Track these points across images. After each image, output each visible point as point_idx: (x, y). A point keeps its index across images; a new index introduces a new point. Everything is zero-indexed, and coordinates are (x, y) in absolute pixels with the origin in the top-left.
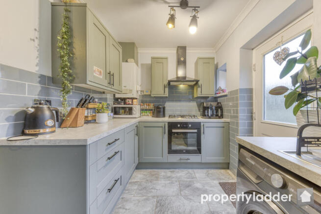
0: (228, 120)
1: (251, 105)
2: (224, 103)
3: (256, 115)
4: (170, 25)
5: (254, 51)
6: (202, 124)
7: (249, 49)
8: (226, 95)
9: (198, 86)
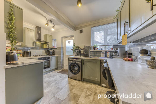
0: (57, 56)
1: (63, 51)
2: (56, 51)
3: (64, 54)
4: (47, 25)
5: (64, 39)
6: (51, 57)
7: (63, 38)
8: (57, 48)
9: (47, 44)
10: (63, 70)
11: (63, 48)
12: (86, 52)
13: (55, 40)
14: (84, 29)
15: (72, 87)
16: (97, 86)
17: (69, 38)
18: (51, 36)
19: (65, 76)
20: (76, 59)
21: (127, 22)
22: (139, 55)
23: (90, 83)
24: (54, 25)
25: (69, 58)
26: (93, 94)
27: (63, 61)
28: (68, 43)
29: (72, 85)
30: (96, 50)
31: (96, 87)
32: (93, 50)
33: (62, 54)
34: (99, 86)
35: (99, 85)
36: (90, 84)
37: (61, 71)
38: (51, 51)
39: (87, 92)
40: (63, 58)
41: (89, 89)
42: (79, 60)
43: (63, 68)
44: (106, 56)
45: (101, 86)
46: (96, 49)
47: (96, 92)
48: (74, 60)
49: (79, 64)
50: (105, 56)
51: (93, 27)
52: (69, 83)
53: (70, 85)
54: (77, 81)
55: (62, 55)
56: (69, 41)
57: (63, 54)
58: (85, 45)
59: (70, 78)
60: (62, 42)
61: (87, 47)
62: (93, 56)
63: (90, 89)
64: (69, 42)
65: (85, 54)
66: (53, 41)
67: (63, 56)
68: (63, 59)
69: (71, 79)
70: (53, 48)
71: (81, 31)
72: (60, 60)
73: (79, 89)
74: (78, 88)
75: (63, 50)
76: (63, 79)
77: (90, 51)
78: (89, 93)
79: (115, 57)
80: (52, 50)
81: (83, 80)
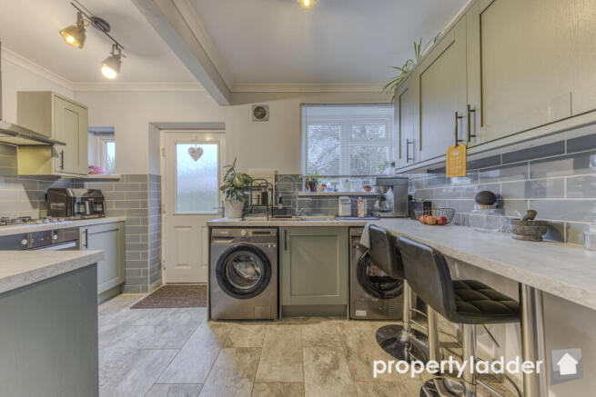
1: (159, 195)
2: (111, 192)
3: (166, 208)
4: (71, 39)
5: (162, 132)
6: (82, 230)
7: (158, 127)
8: (117, 180)
9: (54, 154)
10: (161, 289)
11: (158, 178)
12: (286, 197)
13: (108, 133)
14: (274, 107)
15: (247, 359)
16: (339, 321)
17: (193, 134)
18: (79, 110)
19: (189, 317)
20: (250, 232)
21: (472, 108)
22: (475, 206)
23: (311, 319)
24: (116, 52)
25: (211, 228)
26: (342, 358)
27: (158, 243)
28: (189, 158)
29: (243, 351)
30: (319, 192)
31: (339, 328)
32: (309, 192)
33: (151, 208)
34: (346, 322)
35: (342, 316)
36: (311, 323)
37: (154, 295)
38: (78, 193)
39: (317, 357)
40: (159, 227)
41: (320, 344)
42: (268, 233)
43: (160, 278)
44: (354, 214)
45: (351, 319)
46: (319, 187)
47: (348, 348)
48: (243, 232)
49: (264, 251)
50: (349, 214)
51: (308, 105)
52: (225, 343)
53: (234, 350)
54: (256, 326)
55: (152, 217)
56: (193, 146)
57: (160, 211)
58: (276, 172)
59: (219, 320)
60: (155, 151)
61: (286, 178)
62: (308, 214)
63: (321, 341)
64: (196, 154)
65: (280, 206)
66: (91, 136)
67: (160, 220)
68: (159, 235)
69: (227, 324)
70: (90, 176)
71: (260, 113)
72: (145, 239)
73: (283, 359)
74: (277, 356)
75: (159, 187)
76: (186, 334)
77: (300, 194)
78: (327, 360)
79: (382, 215)
80: (82, 187)
81: (281, 313)
